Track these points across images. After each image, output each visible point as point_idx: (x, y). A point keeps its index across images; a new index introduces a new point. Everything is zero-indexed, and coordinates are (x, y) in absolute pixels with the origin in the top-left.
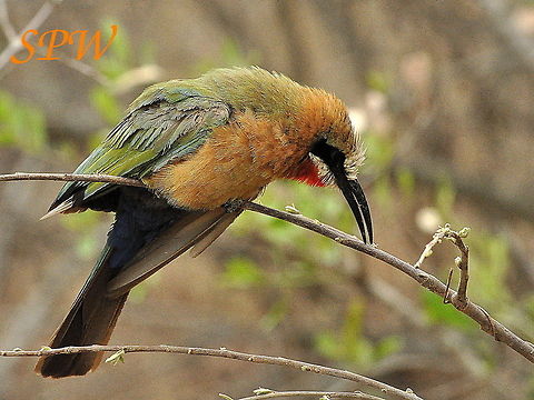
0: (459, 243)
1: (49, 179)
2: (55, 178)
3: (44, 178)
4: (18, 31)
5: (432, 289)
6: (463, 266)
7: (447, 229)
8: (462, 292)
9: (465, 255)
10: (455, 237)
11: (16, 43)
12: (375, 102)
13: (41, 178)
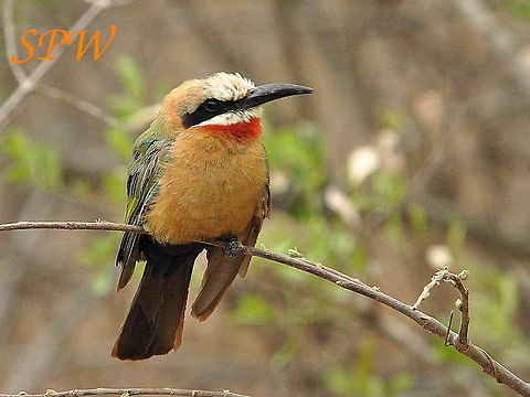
0: (459, 285)
1: (53, 227)
2: (58, 227)
3: (47, 227)
4: (28, 73)
5: (433, 331)
6: (464, 309)
7: (446, 271)
8: (463, 334)
9: (466, 297)
10: (455, 279)
11: (26, 84)
12: (389, 140)
13: (44, 227)
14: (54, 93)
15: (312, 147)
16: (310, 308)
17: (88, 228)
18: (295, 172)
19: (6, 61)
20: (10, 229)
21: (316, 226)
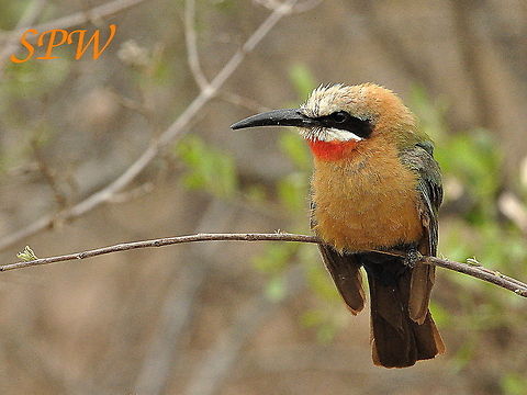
1: (232, 238)
2: (237, 238)
3: (227, 238)
4: (209, 81)
11: (208, 91)
13: (223, 238)
14: (236, 100)
15: (486, 154)
16: (484, 315)
17: (268, 239)
18: (469, 179)
19: (187, 67)
20: (190, 240)
21: (490, 232)
